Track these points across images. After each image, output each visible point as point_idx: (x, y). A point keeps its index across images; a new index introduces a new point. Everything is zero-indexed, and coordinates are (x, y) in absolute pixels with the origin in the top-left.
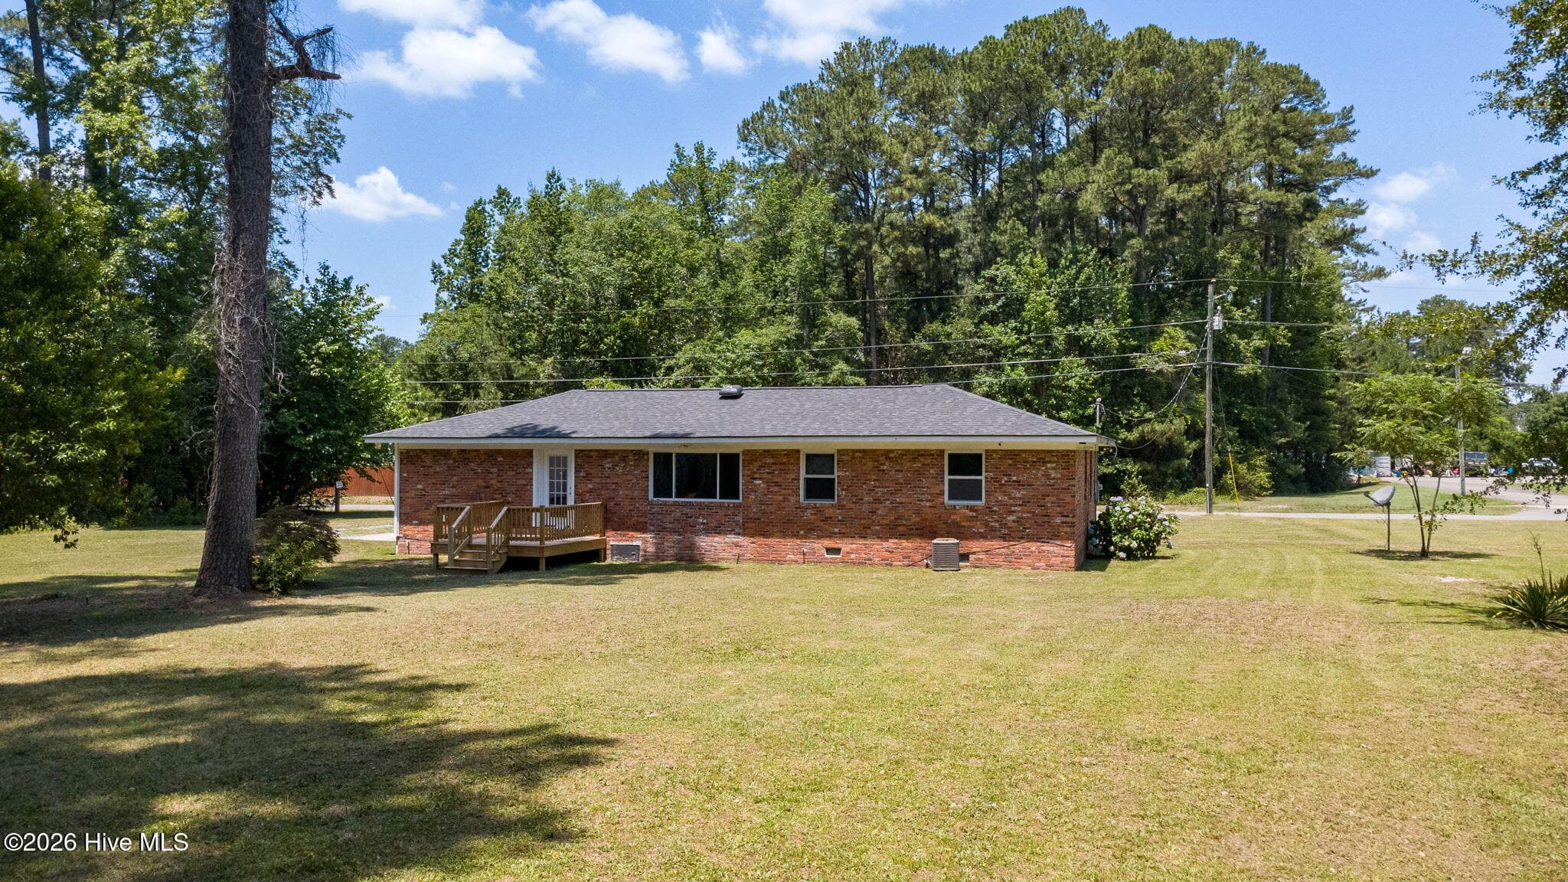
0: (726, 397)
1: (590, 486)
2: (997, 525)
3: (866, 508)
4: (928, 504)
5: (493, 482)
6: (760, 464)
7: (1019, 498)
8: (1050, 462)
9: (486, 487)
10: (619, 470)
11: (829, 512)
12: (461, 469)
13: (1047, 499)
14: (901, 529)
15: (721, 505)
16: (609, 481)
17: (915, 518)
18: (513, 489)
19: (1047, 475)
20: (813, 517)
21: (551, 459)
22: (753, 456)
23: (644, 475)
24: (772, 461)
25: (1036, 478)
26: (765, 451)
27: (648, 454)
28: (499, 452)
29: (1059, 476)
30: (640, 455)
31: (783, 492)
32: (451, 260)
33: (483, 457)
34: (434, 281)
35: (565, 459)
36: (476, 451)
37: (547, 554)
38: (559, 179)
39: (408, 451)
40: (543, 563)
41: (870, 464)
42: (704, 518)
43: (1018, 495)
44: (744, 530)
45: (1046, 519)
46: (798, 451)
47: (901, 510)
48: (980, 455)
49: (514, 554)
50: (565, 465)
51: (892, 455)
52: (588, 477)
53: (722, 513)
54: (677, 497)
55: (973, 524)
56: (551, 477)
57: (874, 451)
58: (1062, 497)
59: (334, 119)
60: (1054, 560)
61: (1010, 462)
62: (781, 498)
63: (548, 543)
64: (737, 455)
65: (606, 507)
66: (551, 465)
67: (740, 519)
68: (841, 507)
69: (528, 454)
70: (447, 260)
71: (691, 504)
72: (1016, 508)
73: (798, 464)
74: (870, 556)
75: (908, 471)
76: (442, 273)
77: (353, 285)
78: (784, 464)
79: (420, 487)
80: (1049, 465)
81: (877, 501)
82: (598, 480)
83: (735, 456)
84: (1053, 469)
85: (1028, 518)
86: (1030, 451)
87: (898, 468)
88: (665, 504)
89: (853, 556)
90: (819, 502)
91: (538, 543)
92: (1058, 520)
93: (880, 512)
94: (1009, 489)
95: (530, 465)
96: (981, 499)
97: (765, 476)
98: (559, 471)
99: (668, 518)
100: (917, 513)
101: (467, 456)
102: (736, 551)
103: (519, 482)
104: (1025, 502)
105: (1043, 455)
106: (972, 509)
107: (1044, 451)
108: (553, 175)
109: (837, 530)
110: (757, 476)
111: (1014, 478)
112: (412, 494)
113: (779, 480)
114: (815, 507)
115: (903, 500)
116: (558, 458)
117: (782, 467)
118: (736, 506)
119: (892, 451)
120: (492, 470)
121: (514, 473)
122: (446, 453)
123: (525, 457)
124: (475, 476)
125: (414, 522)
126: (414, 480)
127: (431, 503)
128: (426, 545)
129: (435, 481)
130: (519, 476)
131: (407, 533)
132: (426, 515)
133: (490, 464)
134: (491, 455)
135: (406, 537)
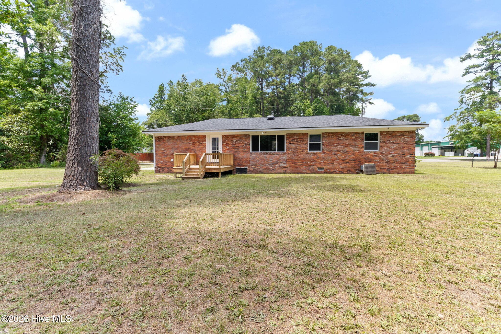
0: (269, 119)
1: (228, 148)
2: (384, 158)
3: (333, 153)
4: (358, 151)
5: (191, 147)
6: (293, 138)
7: (393, 149)
8: (405, 135)
9: (188, 149)
10: (239, 142)
11: (319, 155)
12: (179, 143)
13: (404, 148)
14: (347, 160)
15: (278, 154)
16: (235, 146)
17: (352, 156)
18: (199, 149)
19: (404, 140)
20: (313, 157)
21: (213, 138)
22: (290, 136)
23: (248, 143)
24: (297, 137)
25: (400, 141)
26: (295, 134)
27: (250, 136)
28: (193, 136)
29: (409, 140)
30: (247, 136)
31: (302, 148)
32: (155, 99)
33: (187, 138)
34: (150, 104)
35: (218, 138)
36: (185, 136)
37: (222, 171)
38: (185, 77)
39: (158, 137)
40: (220, 174)
41: (335, 138)
42: (272, 158)
43: (393, 147)
44: (287, 162)
45: (404, 156)
46: (307, 134)
47: (347, 154)
48: (377, 134)
49: (208, 171)
50: (218, 141)
51: (344, 134)
52: (227, 144)
53: (278, 156)
54: (260, 151)
55: (375, 158)
56: (213, 145)
57: (337, 133)
58: (410, 147)
59: (123, 49)
60: (406, 170)
61: (390, 135)
62: (301, 150)
63: (222, 167)
64: (284, 136)
65: (234, 155)
66: (212, 141)
67: (285, 158)
68: (324, 153)
69: (205, 137)
70: (154, 99)
71: (267, 154)
72: (392, 152)
73: (307, 138)
74: (335, 170)
75: (350, 139)
76: (152, 102)
77: (129, 98)
78: (303, 138)
79: (163, 149)
80: (405, 136)
81: (338, 151)
82: (231, 145)
83: (283, 136)
84: (407, 138)
85: (397, 156)
86: (398, 132)
87: (346, 139)
88: (257, 154)
89: (328, 170)
90: (315, 152)
91: (218, 167)
92: (409, 156)
93: (339, 155)
94: (389, 145)
95: (205, 141)
96: (377, 149)
97: (295, 143)
98: (215, 143)
99: (258, 159)
100: (353, 154)
101: (181, 138)
102: (284, 169)
103: (201, 147)
104: (396, 150)
105: (403, 133)
106: (375, 153)
107: (403, 131)
108: (184, 76)
109: (322, 161)
110: (292, 143)
111: (392, 141)
112: (160, 152)
113: (300, 144)
114: (314, 153)
115: (348, 150)
116: (215, 138)
117: (302, 139)
118: (284, 154)
119: (344, 133)
120: (190, 143)
121: (199, 144)
122: (173, 137)
123: (203, 138)
124: (184, 145)
125: (161, 162)
126: (161, 147)
127: (168, 155)
128: (166, 170)
129: (169, 147)
130: (201, 145)
131: (159, 166)
132: (166, 159)
133: (190, 141)
134: (190, 137)
135: (158, 167)
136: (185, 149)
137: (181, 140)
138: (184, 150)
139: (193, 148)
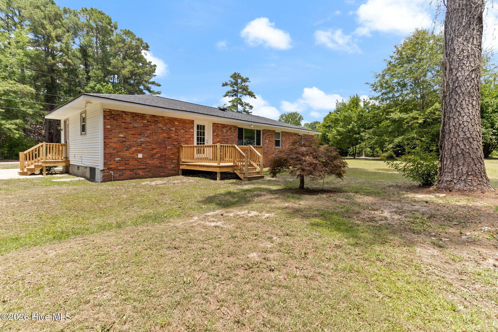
0: (221, 109)
1: (218, 140)
5: (173, 135)
6: (267, 134)
9: (168, 138)
10: (229, 133)
12: (153, 127)
16: (225, 138)
18: (184, 139)
21: (198, 126)
22: (266, 131)
23: (236, 136)
27: (236, 127)
28: (176, 119)
31: (272, 144)
33: (167, 121)
35: (204, 127)
36: (163, 117)
39: (111, 111)
41: (288, 136)
46: (275, 131)
50: (204, 129)
52: (218, 136)
56: (198, 135)
57: (288, 133)
62: (271, 146)
64: (260, 131)
66: (198, 129)
68: (283, 149)
73: (275, 135)
79: (121, 135)
82: (221, 137)
90: (278, 147)
95: (192, 128)
98: (201, 132)
101: (156, 119)
103: (187, 136)
110: (266, 138)
112: (115, 140)
113: (271, 140)
114: (278, 149)
116: (201, 126)
117: (272, 135)
120: (172, 129)
121: (184, 131)
122: (142, 116)
123: (190, 123)
124: (162, 131)
125: (117, 159)
126: (117, 131)
127: (131, 146)
128: (128, 173)
129: (133, 132)
130: (187, 133)
131: (111, 166)
132: (127, 154)
133: (171, 126)
134: (172, 120)
135: (110, 169)
136: (164, 137)
137: (156, 122)
138: (161, 139)
139: (176, 137)
